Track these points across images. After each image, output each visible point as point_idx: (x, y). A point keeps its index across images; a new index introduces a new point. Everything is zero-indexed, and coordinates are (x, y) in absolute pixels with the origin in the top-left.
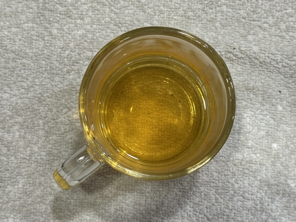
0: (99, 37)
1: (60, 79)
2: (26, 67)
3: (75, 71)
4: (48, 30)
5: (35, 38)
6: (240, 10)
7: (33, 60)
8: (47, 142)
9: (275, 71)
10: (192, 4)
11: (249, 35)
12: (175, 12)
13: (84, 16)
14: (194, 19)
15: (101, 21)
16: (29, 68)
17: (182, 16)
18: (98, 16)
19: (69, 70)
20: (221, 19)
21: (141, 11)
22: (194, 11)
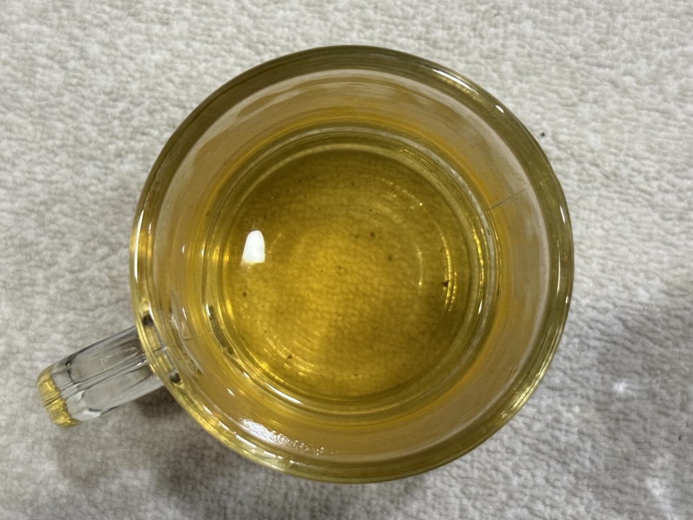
0: (206, 73)
1: (97, 170)
2: (14, 133)
3: (136, 153)
4: (78, 44)
5: (43, 60)
6: (566, 34)
7: (34, 117)
8: (52, 326)
9: (640, 199)
10: (446, 8)
11: (582, 104)
13: (171, 16)
14: (447, 49)
15: (213, 34)
16: (22, 136)
17: (419, 38)
18: (206, 20)
19: (123, 149)
20: (517, 54)
21: (316, 15)
22: (450, 28)
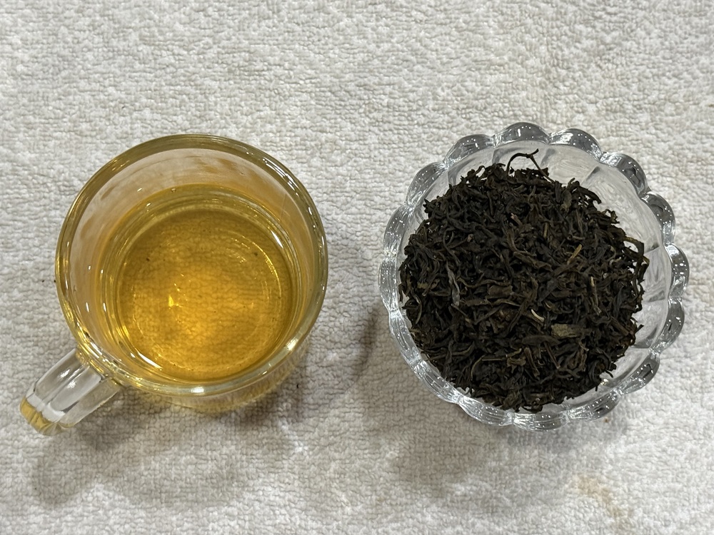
6: (175, 115)
12: (55, 125)
14: (91, 136)
17: (69, 131)
20: (142, 133)
22: (90, 121)
